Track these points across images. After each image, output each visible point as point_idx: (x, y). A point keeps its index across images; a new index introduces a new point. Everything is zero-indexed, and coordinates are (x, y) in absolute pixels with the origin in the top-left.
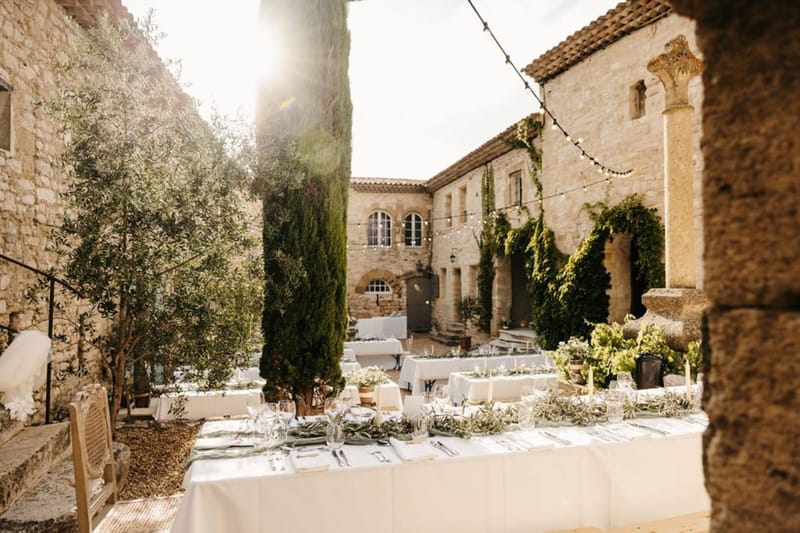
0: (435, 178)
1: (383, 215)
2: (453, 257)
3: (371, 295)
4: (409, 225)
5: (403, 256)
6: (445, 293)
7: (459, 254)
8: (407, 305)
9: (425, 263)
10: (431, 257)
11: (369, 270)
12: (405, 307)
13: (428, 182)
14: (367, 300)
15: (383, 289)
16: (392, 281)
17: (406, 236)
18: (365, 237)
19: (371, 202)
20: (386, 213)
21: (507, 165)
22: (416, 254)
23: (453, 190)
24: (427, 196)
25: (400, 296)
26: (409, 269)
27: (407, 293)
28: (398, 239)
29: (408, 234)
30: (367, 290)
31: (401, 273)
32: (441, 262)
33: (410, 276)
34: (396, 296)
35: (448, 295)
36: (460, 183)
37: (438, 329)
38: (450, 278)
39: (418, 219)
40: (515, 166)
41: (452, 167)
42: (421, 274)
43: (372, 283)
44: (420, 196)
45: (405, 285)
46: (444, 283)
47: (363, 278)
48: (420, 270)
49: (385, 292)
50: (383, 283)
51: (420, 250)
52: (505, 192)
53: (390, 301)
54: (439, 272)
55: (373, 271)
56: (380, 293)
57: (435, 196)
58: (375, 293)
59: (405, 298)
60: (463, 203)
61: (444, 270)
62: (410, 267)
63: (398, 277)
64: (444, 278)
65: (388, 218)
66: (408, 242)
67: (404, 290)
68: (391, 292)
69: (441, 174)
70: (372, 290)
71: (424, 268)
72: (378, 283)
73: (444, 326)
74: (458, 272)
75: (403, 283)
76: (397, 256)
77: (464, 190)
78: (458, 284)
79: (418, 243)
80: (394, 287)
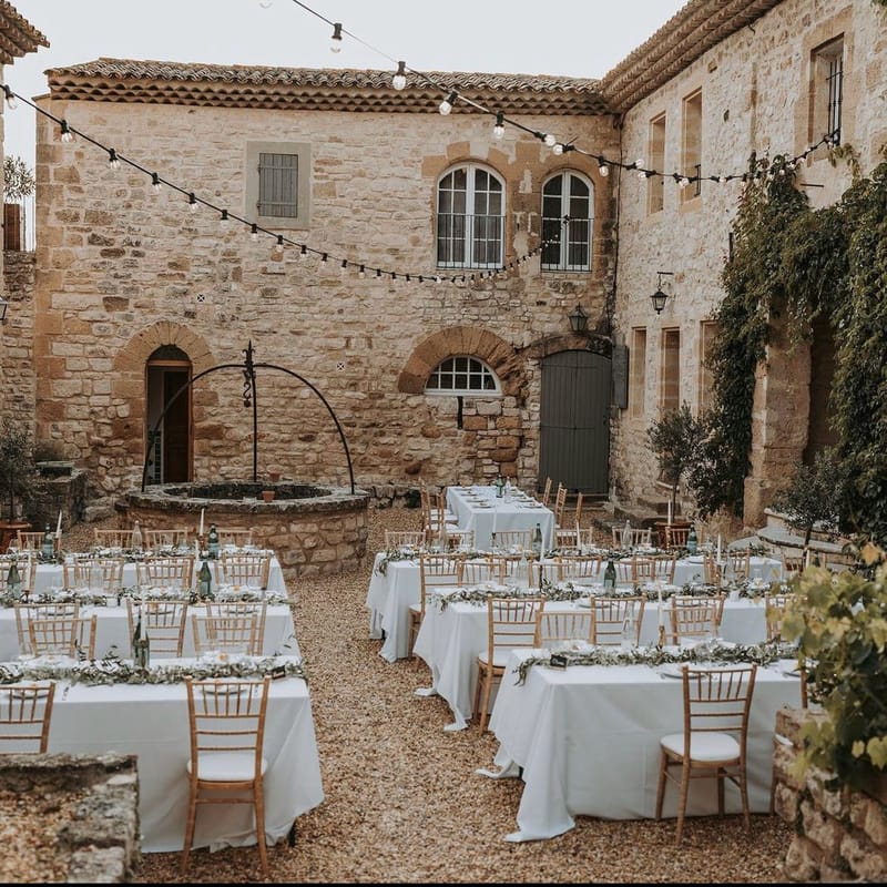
0: (623, 68)
1: (480, 175)
2: (659, 295)
3: (443, 399)
4: (553, 207)
5: (532, 292)
6: (641, 394)
7: (678, 289)
8: (541, 428)
9: (595, 311)
10: (611, 299)
11: (437, 329)
12: (534, 434)
13: (608, 82)
14: (431, 411)
15: (476, 384)
16: (501, 362)
17: (545, 237)
18: (428, 236)
19: (448, 141)
20: (490, 171)
21: (806, 22)
22: (569, 287)
23: (669, 102)
24: (605, 127)
25: (522, 404)
26: (548, 328)
27: (542, 394)
28: (521, 246)
29: (550, 230)
30: (432, 383)
31: (526, 339)
32: (635, 313)
33: (556, 348)
34: (510, 401)
35: (647, 404)
36: (684, 85)
37: (623, 498)
38: (655, 356)
39: (579, 188)
40: (826, 26)
41: (663, 34)
42: (583, 343)
43: (447, 365)
44: (586, 123)
45: (538, 374)
46: (641, 366)
47: (422, 352)
48: (581, 333)
49: (483, 392)
50: (476, 367)
51: (581, 276)
52: (799, 104)
53: (493, 417)
54: (630, 341)
55: (449, 333)
56: (467, 393)
57: (628, 123)
58: (455, 392)
59: (534, 408)
60: (692, 140)
61: (641, 333)
62: (552, 323)
63: (518, 351)
64: (641, 354)
65: (495, 184)
66: (550, 255)
67: (534, 387)
68: (498, 391)
69: (636, 57)
70: (447, 383)
71: (592, 327)
72: (461, 365)
73: (638, 491)
74: (672, 338)
75: (530, 366)
76: (516, 291)
77: (695, 101)
78: (672, 373)
79: (579, 255)
80: (506, 378)
